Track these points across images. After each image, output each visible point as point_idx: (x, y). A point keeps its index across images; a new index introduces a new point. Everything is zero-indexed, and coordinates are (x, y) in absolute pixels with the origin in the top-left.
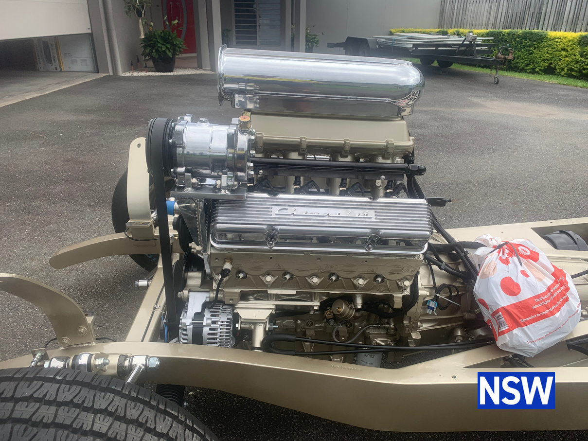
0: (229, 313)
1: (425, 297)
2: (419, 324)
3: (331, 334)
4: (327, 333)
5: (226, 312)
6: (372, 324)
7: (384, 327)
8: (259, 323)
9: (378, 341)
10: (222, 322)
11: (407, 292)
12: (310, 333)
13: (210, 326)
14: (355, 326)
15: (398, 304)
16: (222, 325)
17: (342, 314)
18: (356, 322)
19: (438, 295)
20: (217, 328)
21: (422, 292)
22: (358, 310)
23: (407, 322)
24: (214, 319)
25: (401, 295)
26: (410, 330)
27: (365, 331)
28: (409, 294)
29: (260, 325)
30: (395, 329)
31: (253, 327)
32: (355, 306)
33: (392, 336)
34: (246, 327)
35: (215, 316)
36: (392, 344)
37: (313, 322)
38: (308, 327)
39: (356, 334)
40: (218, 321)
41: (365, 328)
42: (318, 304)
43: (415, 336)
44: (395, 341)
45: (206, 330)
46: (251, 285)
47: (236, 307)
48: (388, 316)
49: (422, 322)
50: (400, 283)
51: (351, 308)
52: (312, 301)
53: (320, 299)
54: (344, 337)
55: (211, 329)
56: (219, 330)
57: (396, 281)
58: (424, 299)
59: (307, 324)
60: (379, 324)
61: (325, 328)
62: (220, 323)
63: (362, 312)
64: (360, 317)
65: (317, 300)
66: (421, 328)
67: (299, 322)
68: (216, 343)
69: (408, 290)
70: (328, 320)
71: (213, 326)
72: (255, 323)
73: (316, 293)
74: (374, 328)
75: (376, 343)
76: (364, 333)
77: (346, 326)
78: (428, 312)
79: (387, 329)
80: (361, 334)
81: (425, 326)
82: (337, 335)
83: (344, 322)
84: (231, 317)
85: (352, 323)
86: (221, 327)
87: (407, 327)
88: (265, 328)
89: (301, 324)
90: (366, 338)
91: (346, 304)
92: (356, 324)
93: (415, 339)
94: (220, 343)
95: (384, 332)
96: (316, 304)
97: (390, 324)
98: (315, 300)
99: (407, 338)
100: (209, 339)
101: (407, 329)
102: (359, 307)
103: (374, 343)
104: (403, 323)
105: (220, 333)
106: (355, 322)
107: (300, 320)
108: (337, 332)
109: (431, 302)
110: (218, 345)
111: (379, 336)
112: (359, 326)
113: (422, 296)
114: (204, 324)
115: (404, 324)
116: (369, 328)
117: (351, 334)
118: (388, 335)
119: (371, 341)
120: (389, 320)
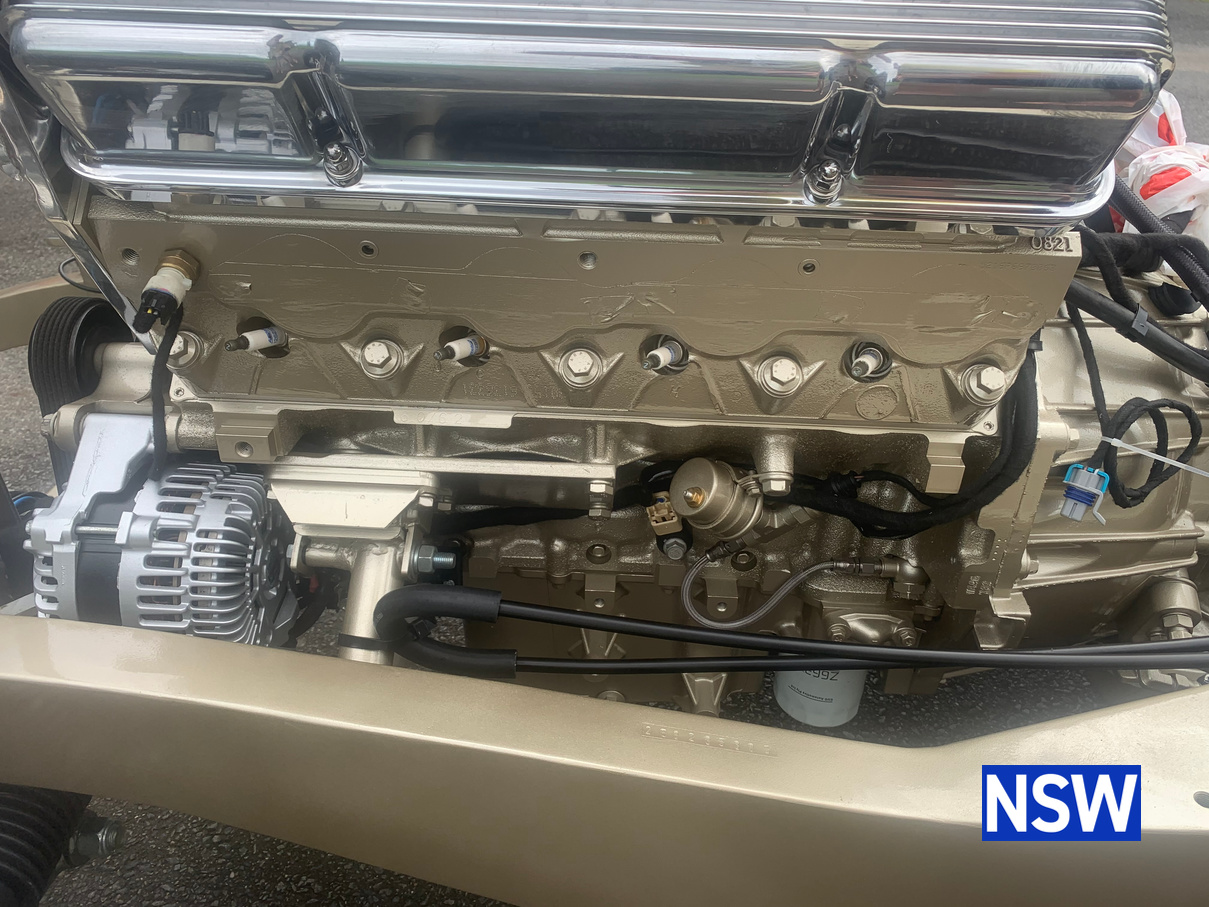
0: (241, 499)
1: (1062, 447)
2: (1026, 560)
3: (677, 591)
4: (664, 588)
5: (230, 498)
6: (832, 560)
7: (880, 571)
8: (374, 543)
9: (854, 623)
10: (206, 533)
11: (987, 424)
12: (600, 587)
13: (149, 548)
14: (765, 564)
15: (945, 475)
16: (201, 547)
17: (707, 516)
18: (772, 551)
19: (1115, 442)
20: (181, 559)
21: (1050, 427)
22: (773, 502)
23: (977, 552)
24: (169, 520)
25: (960, 438)
26: (986, 585)
27: (803, 583)
28: (992, 432)
29: (375, 549)
30: (923, 579)
31: (350, 559)
32: (759, 485)
33: (909, 604)
34: (325, 560)
35: (179, 508)
36: (906, 634)
37: (612, 548)
38: (593, 567)
39: (770, 595)
40: (185, 531)
41: (803, 575)
42: (610, 472)
43: (1009, 606)
44: (917, 623)
45: (132, 565)
46: (314, 382)
47: (276, 476)
48: (898, 527)
49: (1037, 551)
50: (958, 380)
51: (745, 491)
52: (585, 461)
53: (620, 451)
54: (725, 605)
55: (151, 561)
56: (187, 564)
57: (941, 367)
58: (1057, 456)
59: (589, 554)
60: (859, 560)
61: (654, 569)
62: (192, 538)
63: (794, 509)
64: (784, 529)
65: (604, 456)
66: (1030, 577)
67: (558, 545)
68: (178, 617)
69: (992, 417)
70: (661, 540)
71: (164, 548)
72: (358, 543)
73: (601, 429)
74: (839, 576)
75: (846, 628)
76: (800, 591)
77: (735, 564)
78: (1066, 513)
79: (891, 580)
80: (789, 595)
81: (1048, 572)
82: (700, 598)
83: (721, 550)
84: (246, 514)
85: (757, 553)
86: (195, 554)
87: (974, 571)
88: (398, 564)
89: (567, 553)
90: (809, 610)
91: (723, 474)
92: (770, 558)
93: (1005, 622)
94: (197, 616)
95: (876, 590)
96: (599, 473)
97: (902, 562)
98: (595, 455)
99: (970, 614)
100: (144, 599)
101: (974, 580)
102: (778, 486)
103: (836, 630)
104: (956, 554)
105: (195, 576)
106: (764, 552)
107: (561, 538)
108: (700, 584)
109: (1084, 473)
110: (184, 624)
111: (858, 604)
112: (781, 564)
113: (1051, 442)
114: (121, 539)
115: (960, 562)
116: (819, 574)
117: (749, 596)
118: (893, 603)
119: (826, 624)
120: (899, 547)
